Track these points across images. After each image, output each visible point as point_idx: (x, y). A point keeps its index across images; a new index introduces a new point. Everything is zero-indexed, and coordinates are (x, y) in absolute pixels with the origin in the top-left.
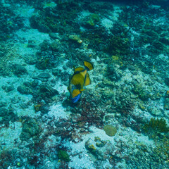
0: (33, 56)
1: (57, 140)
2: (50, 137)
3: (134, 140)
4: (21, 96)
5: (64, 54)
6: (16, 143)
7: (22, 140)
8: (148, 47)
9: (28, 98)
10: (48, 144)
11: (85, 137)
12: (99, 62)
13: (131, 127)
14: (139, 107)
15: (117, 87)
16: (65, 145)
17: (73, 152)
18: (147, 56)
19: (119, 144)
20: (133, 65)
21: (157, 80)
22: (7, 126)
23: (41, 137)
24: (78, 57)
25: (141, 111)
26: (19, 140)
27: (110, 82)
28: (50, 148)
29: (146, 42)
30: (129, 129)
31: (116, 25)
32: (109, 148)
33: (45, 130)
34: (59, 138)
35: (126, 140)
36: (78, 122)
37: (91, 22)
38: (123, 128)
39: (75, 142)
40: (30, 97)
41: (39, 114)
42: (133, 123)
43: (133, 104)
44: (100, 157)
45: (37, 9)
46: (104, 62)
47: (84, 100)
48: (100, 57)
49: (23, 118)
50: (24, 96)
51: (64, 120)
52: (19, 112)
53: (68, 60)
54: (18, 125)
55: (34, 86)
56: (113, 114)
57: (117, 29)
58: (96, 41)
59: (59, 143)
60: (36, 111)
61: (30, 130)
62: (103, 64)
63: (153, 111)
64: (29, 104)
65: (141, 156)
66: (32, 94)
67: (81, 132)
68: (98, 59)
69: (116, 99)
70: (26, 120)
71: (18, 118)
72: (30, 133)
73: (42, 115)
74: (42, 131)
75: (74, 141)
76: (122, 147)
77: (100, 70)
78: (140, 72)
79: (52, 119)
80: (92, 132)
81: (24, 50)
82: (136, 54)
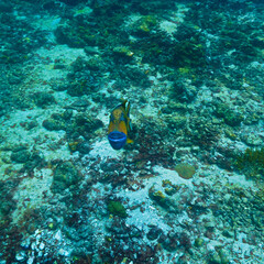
0: (62, 79)
3: (224, 182)
4: (48, 133)
5: (108, 74)
6: (45, 197)
7: (54, 193)
8: (234, 54)
9: (59, 135)
11: (148, 182)
12: (161, 80)
13: (217, 164)
14: (227, 136)
15: (190, 111)
16: (118, 195)
17: (130, 203)
18: (232, 66)
19: (201, 189)
21: (251, 97)
23: (81, 187)
24: (129, 76)
25: (229, 141)
26: (49, 193)
27: (179, 105)
28: (96, 201)
29: (230, 48)
30: (214, 167)
31: (181, 28)
32: (186, 194)
33: (87, 177)
34: (109, 186)
35: (211, 183)
36: (135, 162)
37: (144, 27)
38: (205, 166)
39: (134, 190)
40: (63, 133)
41: (77, 154)
42: (218, 157)
43: (216, 132)
44: (172, 208)
45: (64, 17)
46: (168, 78)
47: (143, 131)
48: (161, 72)
49: (53, 163)
50: (53, 132)
51: (114, 160)
53: (114, 81)
54: (47, 172)
55: (67, 117)
56: (188, 149)
57: (183, 33)
58: (153, 52)
59: (109, 192)
60: (72, 152)
61: (65, 177)
62: (166, 82)
63: (249, 139)
64: (60, 143)
65: (237, 203)
66: (65, 129)
67: (141, 175)
68: (159, 76)
69: (191, 127)
70: (58, 165)
71: (46, 163)
72: (64, 181)
73: (81, 156)
74: (83, 178)
75: (131, 189)
76: (205, 193)
77: (163, 91)
78: (224, 89)
79: (97, 160)
81: (49, 73)
82: (216, 65)
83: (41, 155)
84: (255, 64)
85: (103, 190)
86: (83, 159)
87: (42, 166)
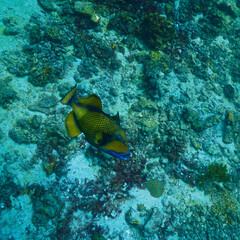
1: (87, 218)
2: (76, 214)
5: (71, 48)
6: (29, 232)
7: (37, 227)
8: (201, 21)
9: (30, 151)
10: (74, 225)
11: (125, 206)
12: (129, 59)
13: (183, 179)
14: (192, 145)
15: (160, 110)
16: (98, 223)
17: (111, 233)
18: (198, 40)
19: (169, 210)
20: (180, 61)
21: (214, 89)
22: (8, 206)
23: (63, 217)
24: (95, 53)
25: (194, 151)
26: (33, 228)
27: (150, 103)
28: (79, 231)
29: (198, 12)
33: (67, 205)
34: (90, 214)
35: (177, 202)
36: (112, 184)
38: (172, 181)
39: (113, 218)
40: (34, 147)
41: (53, 177)
42: (184, 172)
43: (184, 141)
44: (146, 234)
46: (137, 58)
48: (130, 47)
49: (30, 188)
50: (23, 146)
51: (91, 183)
52: (22, 178)
53: (79, 60)
54: (24, 200)
56: (157, 160)
58: (122, 18)
59: (89, 221)
60: (48, 175)
61: (47, 210)
62: (135, 63)
64: (33, 162)
66: (37, 142)
67: (117, 198)
68: (127, 53)
71: (22, 189)
74: (63, 205)
75: (110, 216)
76: (172, 213)
78: (191, 76)
80: (133, 197)
82: (183, 38)
83: (15, 181)
84: (220, 40)
85: (83, 218)
86: (60, 181)
87: (18, 194)
